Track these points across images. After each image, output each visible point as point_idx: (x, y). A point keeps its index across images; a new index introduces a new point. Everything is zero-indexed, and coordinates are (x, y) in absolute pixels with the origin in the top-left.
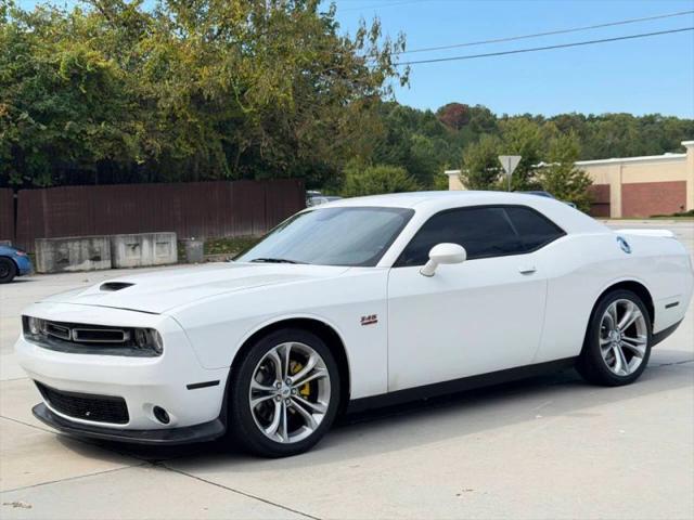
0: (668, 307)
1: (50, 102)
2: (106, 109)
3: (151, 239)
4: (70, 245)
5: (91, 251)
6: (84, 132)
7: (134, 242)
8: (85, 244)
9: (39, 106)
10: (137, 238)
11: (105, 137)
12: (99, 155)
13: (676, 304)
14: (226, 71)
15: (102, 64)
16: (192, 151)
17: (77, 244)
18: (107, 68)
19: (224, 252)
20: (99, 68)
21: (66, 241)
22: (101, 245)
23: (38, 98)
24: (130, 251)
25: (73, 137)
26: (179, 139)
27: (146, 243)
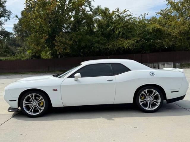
0: (172, 92)
1: (149, 36)
2: (161, 37)
3: (167, 64)
4: (149, 64)
5: (154, 66)
6: (155, 42)
7: (163, 64)
8: (152, 64)
9: (146, 37)
10: (164, 63)
11: (160, 42)
12: (158, 46)
13: (178, 91)
14: (187, 26)
15: (159, 28)
16: (180, 44)
17: (151, 64)
18: (160, 28)
19: (187, 66)
20: (158, 29)
21: (148, 64)
22: (156, 64)
23: (147, 36)
24: (162, 66)
25: (153, 43)
26: (177, 42)
27: (166, 64)
